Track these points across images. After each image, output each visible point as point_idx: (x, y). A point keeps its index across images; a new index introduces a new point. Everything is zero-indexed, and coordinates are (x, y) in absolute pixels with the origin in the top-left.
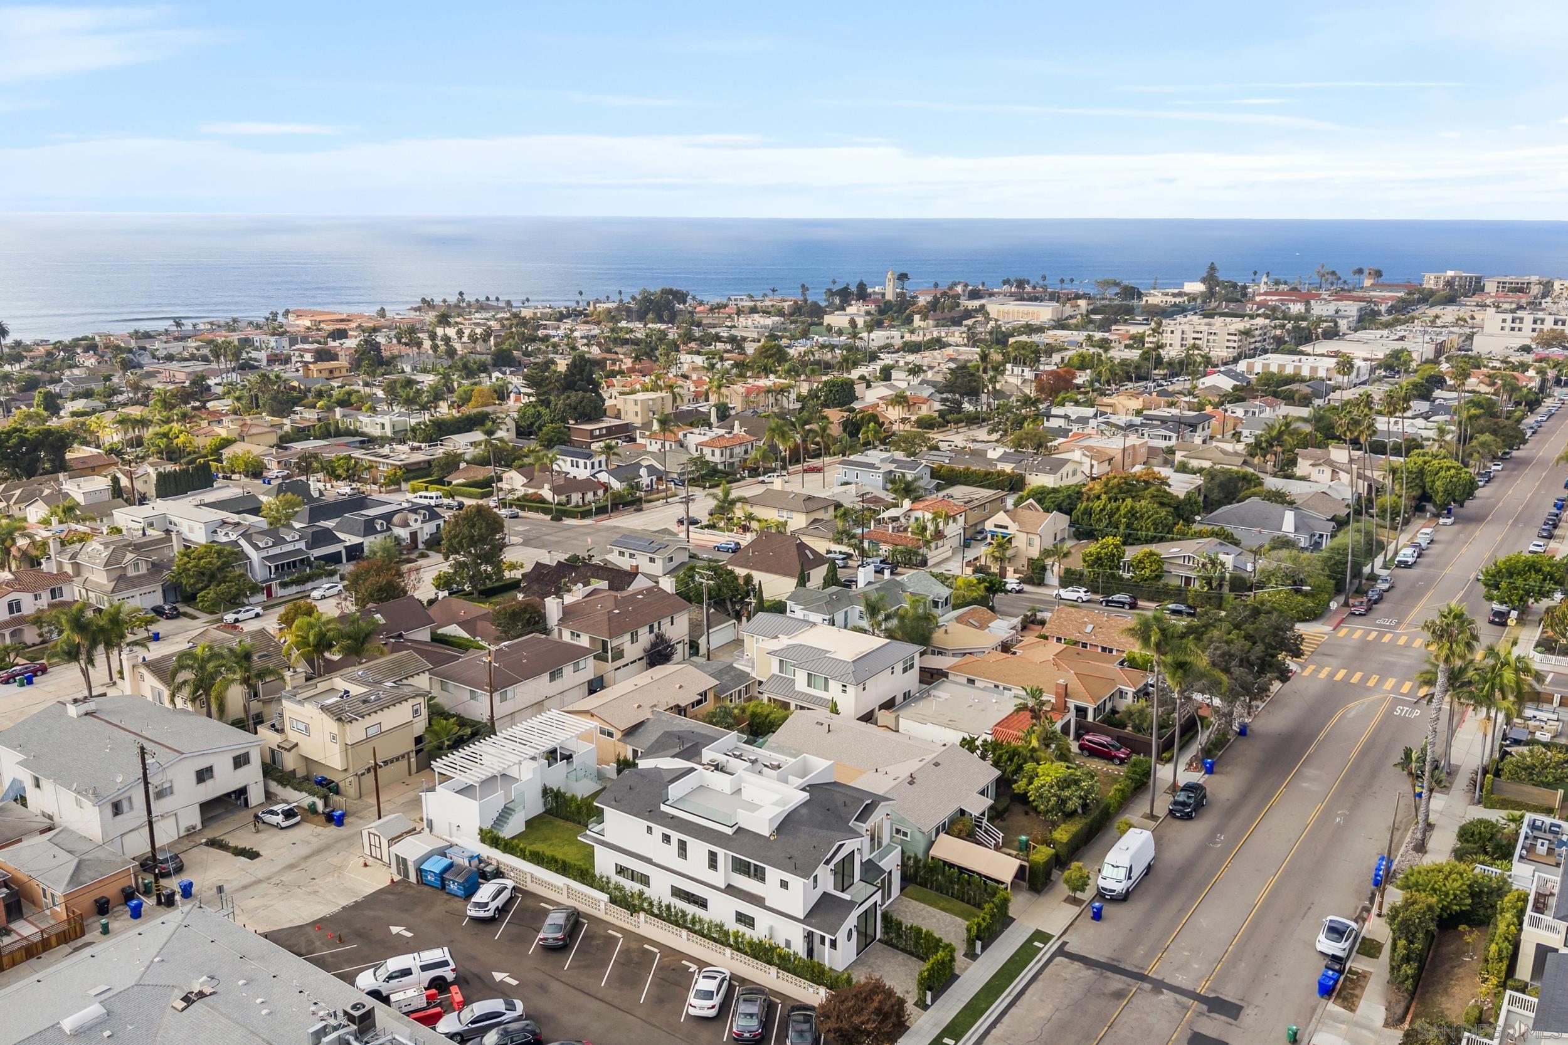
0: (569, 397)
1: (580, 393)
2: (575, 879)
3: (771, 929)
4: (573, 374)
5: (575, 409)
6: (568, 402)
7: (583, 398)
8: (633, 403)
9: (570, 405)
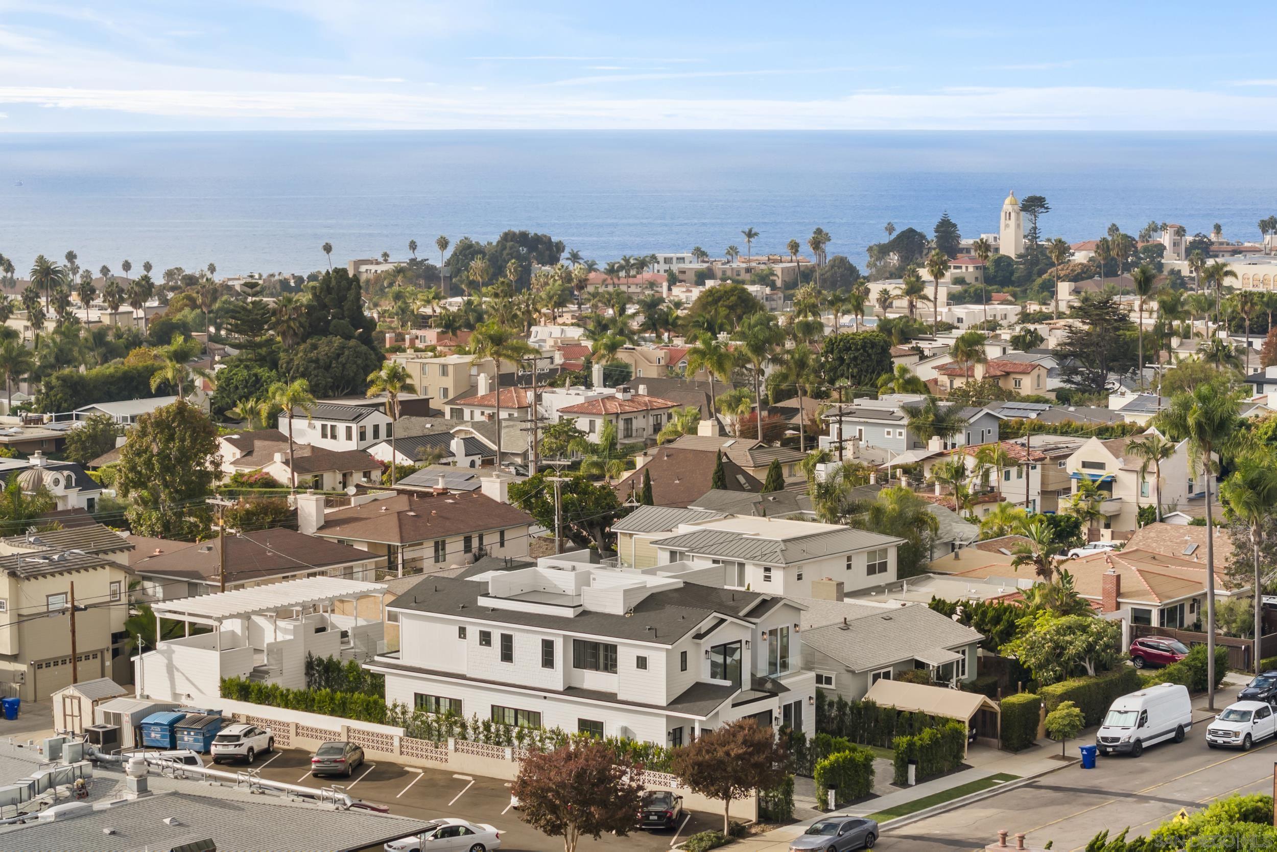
0: (315, 347)
1: (337, 341)
2: (358, 719)
3: (625, 730)
4: (324, 307)
5: (328, 367)
6: (313, 355)
7: (342, 348)
8: (437, 370)
9: (317, 361)
